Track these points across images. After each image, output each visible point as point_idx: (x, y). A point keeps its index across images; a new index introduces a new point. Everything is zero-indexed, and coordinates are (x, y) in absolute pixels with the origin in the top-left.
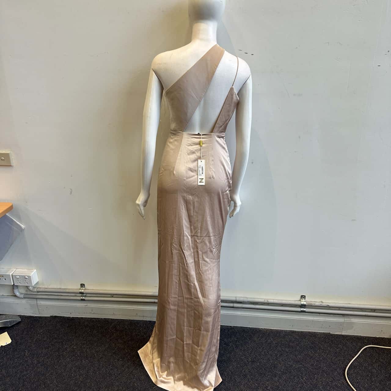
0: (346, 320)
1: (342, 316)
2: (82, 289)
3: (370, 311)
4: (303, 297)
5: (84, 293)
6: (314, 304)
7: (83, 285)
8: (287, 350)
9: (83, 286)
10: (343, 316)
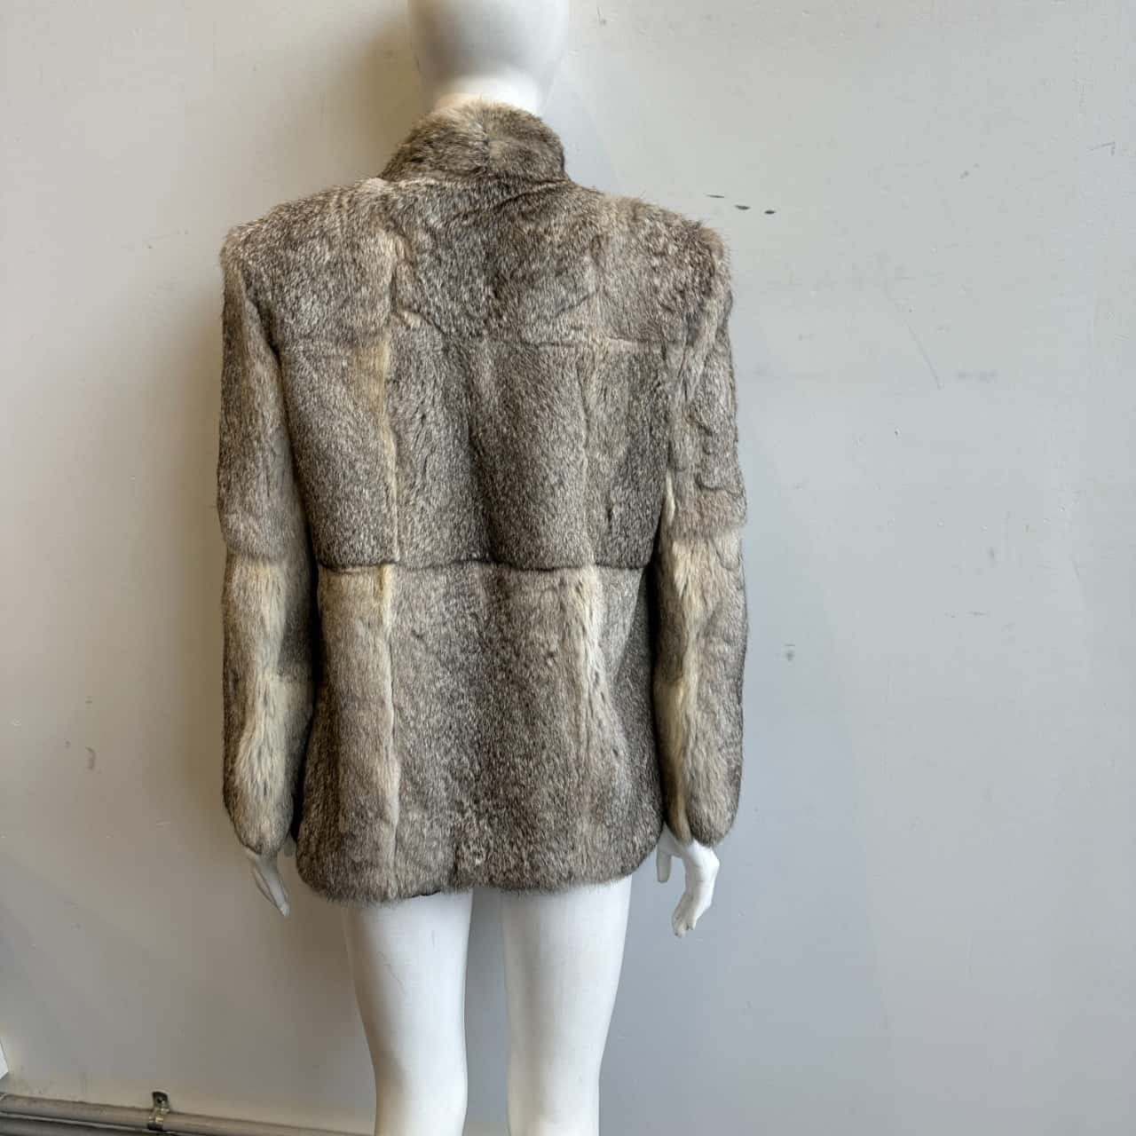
2: (159, 1113)
5: (164, 1128)
7: (161, 1099)
9: (160, 1102)
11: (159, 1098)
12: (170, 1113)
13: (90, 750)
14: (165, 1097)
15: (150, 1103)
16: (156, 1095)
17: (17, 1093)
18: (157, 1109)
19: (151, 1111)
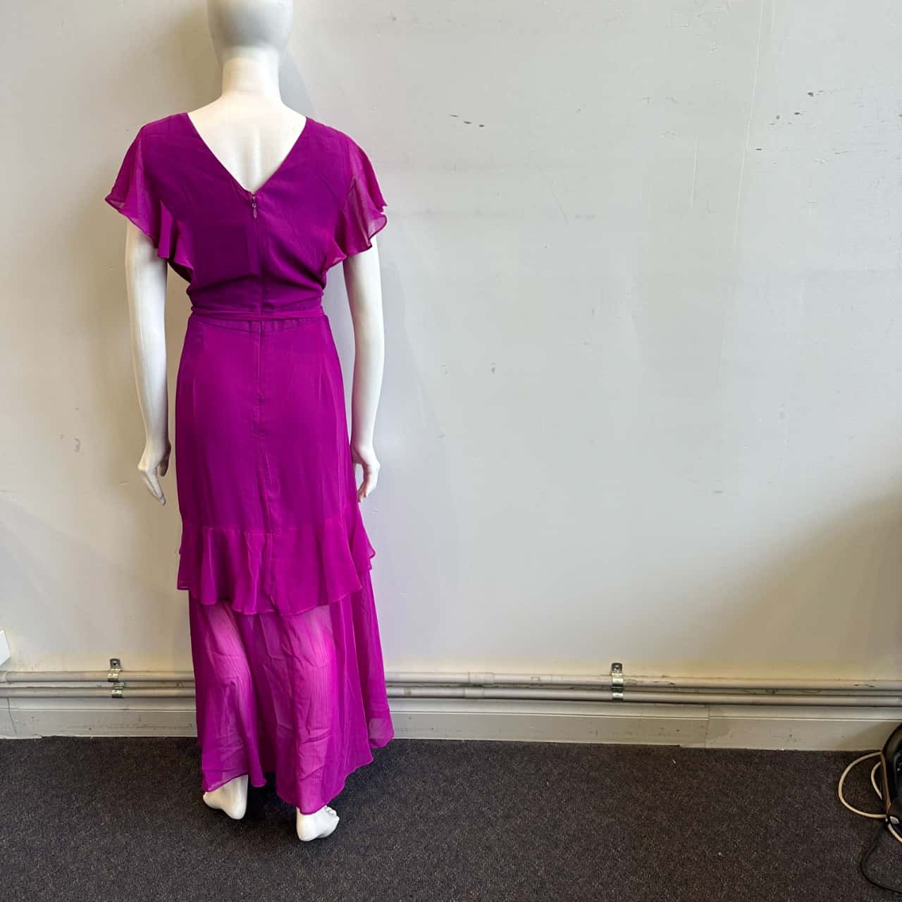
0: (714, 714)
1: (702, 706)
2: (115, 672)
3: (764, 692)
4: (617, 667)
5: (119, 679)
6: (642, 682)
8: (584, 786)
9: (115, 665)
10: (706, 707)
11: (115, 663)
12: (121, 671)
13: (77, 440)
14: (118, 661)
15: (108, 666)
16: (111, 660)
17: (16, 670)
18: (113, 670)
19: (109, 672)
